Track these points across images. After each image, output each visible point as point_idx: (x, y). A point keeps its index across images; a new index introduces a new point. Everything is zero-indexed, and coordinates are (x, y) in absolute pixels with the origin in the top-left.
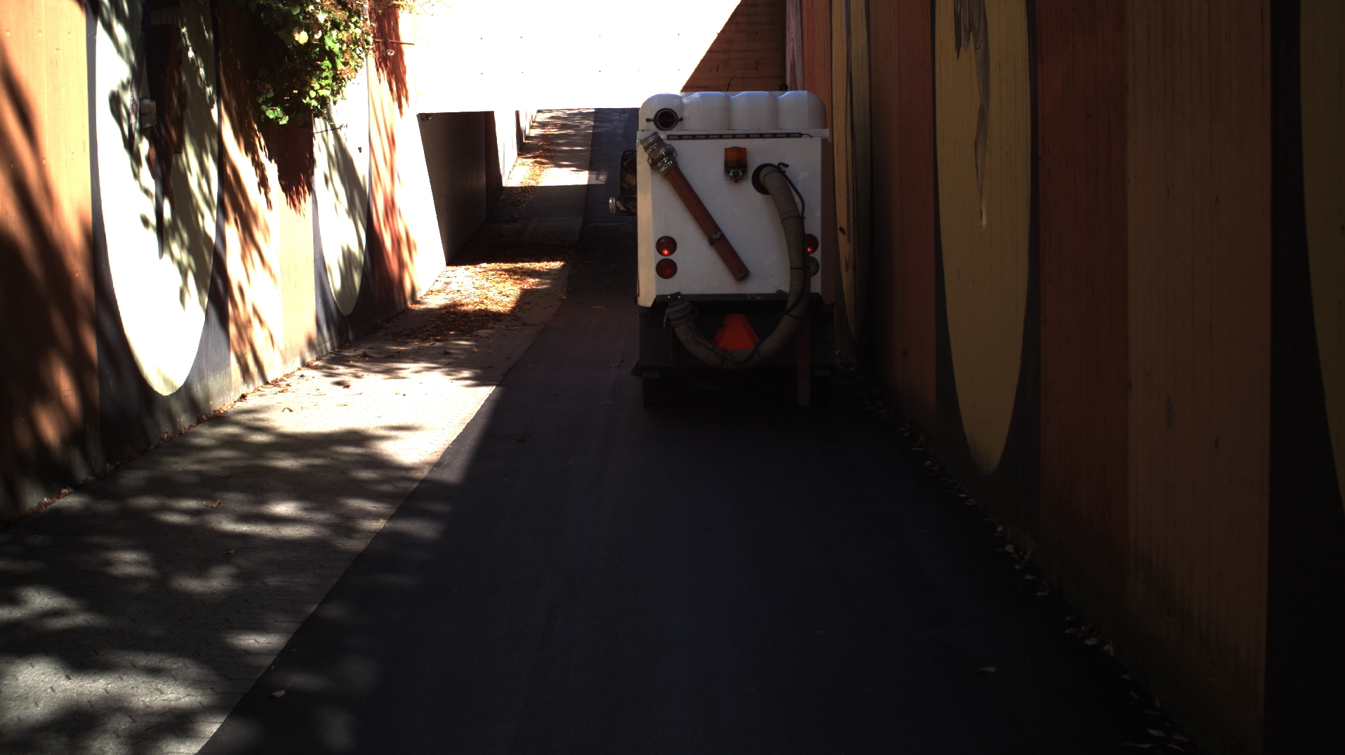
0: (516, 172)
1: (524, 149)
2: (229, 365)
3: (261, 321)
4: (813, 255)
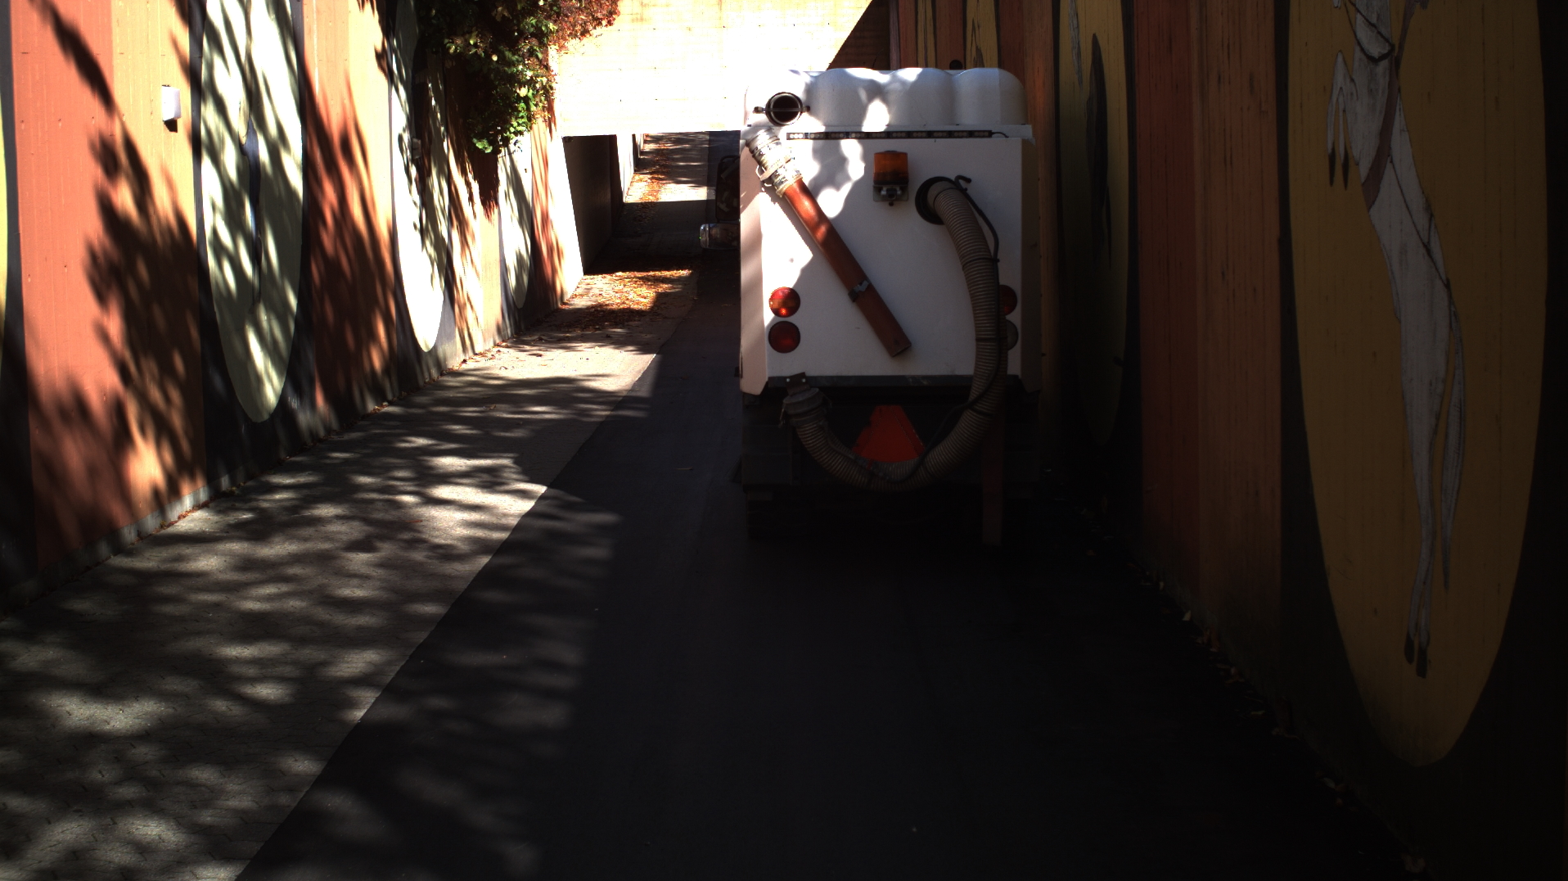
0: (635, 189)
1: (640, 165)
2: (455, 337)
3: (472, 307)
4: (1008, 317)
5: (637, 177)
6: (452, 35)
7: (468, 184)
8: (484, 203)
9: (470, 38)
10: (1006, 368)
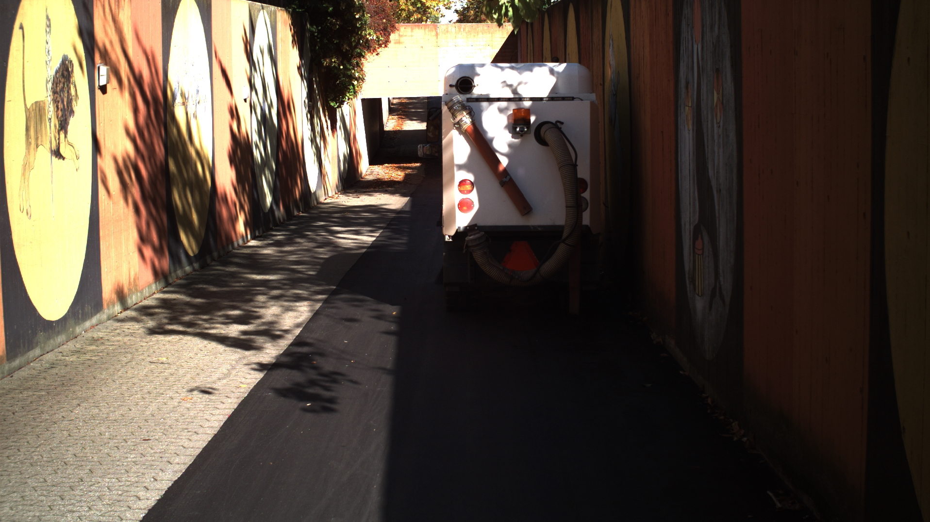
0: (390, 123)
1: (391, 111)
2: (322, 188)
3: (328, 177)
4: (583, 195)
5: (390, 117)
6: (325, 58)
7: (326, 121)
8: (332, 130)
9: (332, 59)
10: (582, 221)
